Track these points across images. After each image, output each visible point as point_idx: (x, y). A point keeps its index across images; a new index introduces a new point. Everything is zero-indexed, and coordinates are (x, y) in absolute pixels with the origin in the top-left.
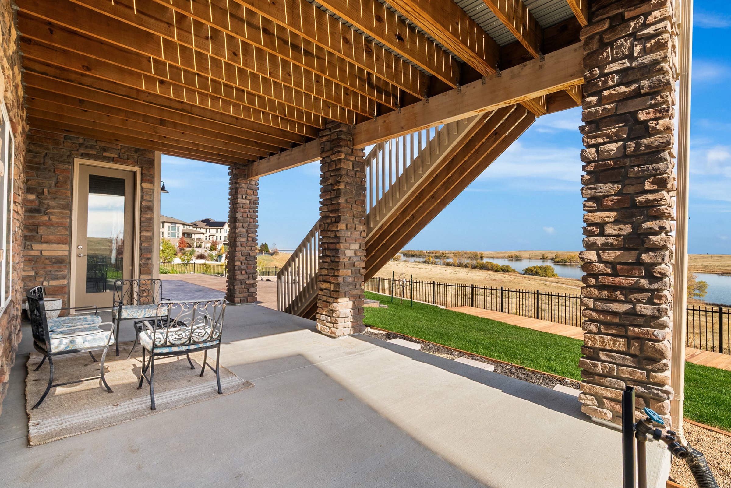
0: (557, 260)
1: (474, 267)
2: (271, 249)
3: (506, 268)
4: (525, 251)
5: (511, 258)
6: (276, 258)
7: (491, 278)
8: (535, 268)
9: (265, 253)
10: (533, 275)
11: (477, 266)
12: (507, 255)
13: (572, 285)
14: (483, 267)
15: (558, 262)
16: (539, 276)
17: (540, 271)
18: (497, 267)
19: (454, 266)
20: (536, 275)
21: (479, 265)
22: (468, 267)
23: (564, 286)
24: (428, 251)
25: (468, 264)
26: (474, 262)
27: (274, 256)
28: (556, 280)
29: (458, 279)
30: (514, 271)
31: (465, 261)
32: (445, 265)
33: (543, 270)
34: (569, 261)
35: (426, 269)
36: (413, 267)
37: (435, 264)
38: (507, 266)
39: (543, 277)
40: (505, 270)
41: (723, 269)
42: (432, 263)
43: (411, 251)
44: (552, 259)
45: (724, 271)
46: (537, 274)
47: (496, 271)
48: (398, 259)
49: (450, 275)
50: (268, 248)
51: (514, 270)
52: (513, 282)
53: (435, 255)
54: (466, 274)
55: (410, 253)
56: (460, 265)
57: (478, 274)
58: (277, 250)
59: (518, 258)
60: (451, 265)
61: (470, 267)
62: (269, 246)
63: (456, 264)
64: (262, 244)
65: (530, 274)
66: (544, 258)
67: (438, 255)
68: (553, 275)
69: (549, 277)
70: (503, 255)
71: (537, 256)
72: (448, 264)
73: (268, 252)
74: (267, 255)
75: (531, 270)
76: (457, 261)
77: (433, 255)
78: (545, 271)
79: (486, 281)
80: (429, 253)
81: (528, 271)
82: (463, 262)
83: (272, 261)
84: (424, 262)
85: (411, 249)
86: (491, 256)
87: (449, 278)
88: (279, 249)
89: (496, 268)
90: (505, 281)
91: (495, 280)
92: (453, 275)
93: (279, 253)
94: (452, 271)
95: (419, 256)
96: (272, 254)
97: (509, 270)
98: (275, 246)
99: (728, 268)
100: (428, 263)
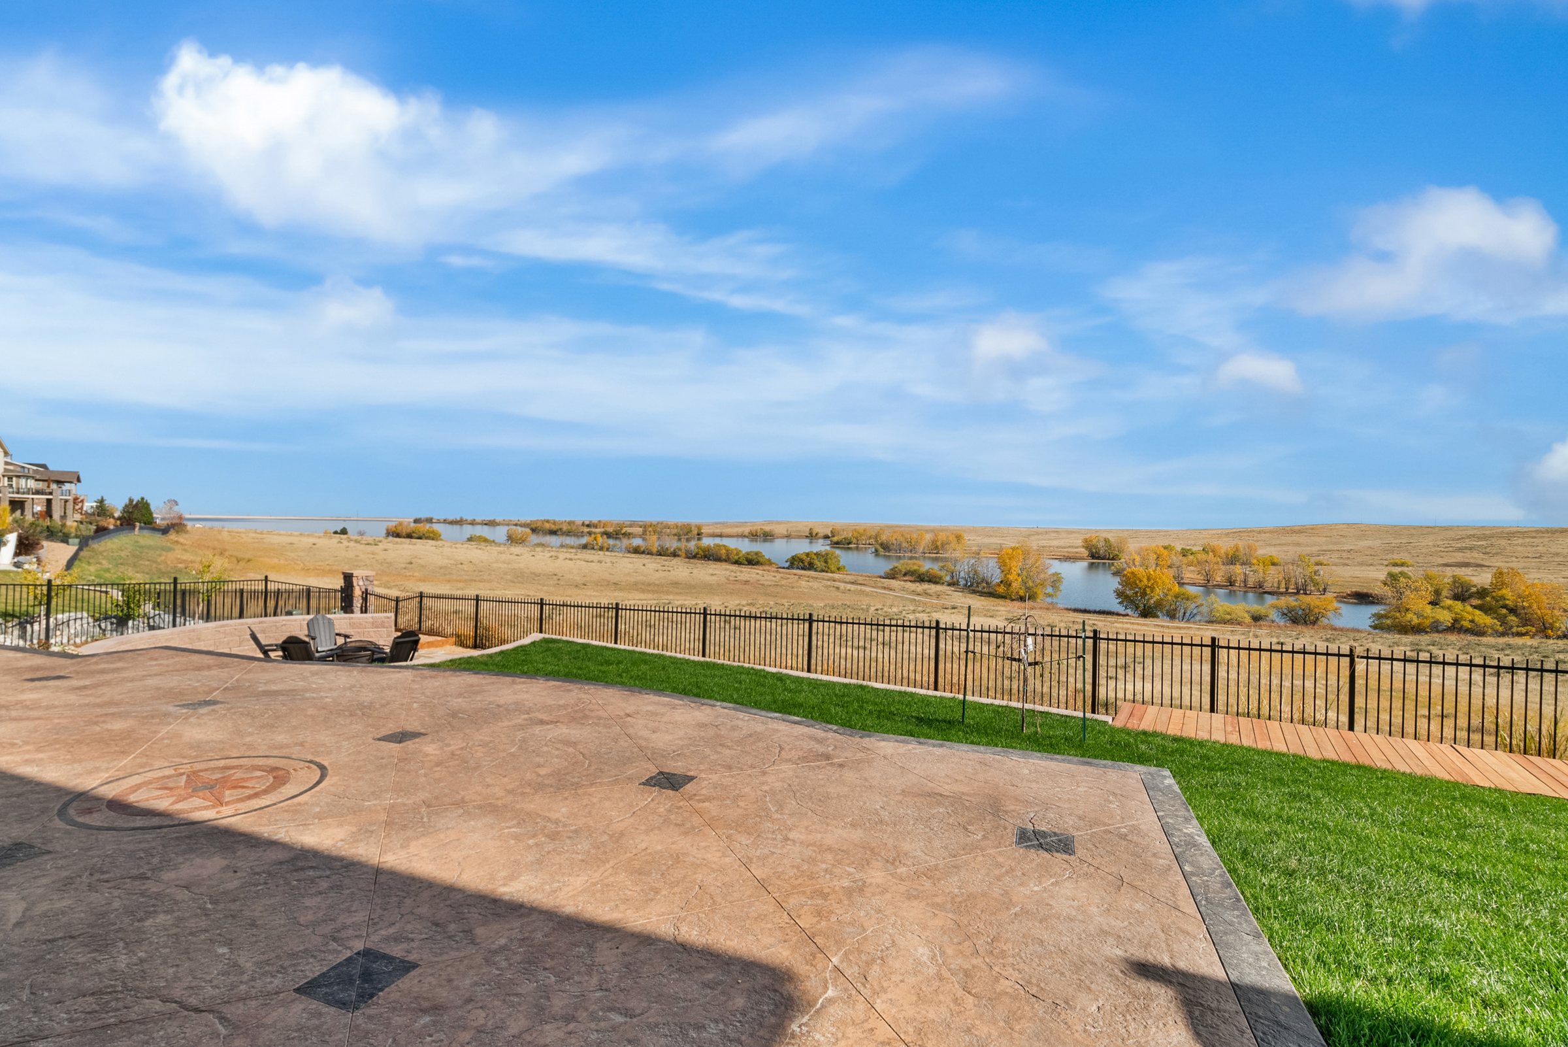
0: (835, 539)
1: (692, 556)
2: (160, 516)
3: (755, 557)
4: (779, 523)
5: (754, 536)
6: (181, 540)
7: (739, 578)
8: (808, 555)
9: (141, 528)
10: (803, 569)
11: (697, 554)
12: (747, 530)
13: (878, 588)
14: (709, 556)
15: (837, 543)
16: (816, 570)
17: (816, 562)
18: (737, 554)
19: (650, 553)
20: (809, 569)
21: (701, 552)
22: (678, 556)
23: (868, 589)
24: (587, 523)
25: (680, 549)
26: (692, 545)
27: (172, 536)
28: (849, 578)
29: (676, 583)
30: (770, 563)
31: (672, 544)
32: (629, 552)
33: (822, 559)
34: (854, 541)
35: (600, 562)
36: (571, 559)
37: (608, 550)
38: (757, 554)
39: (824, 574)
40: (752, 561)
41: (1065, 552)
42: (601, 549)
43: (548, 521)
44: (826, 537)
45: (1066, 555)
46: (811, 567)
47: (737, 562)
48: (523, 541)
49: (657, 575)
50: (151, 514)
51: (769, 560)
52: (782, 586)
53: (603, 530)
54: (689, 571)
55: (547, 526)
56: (662, 553)
57: (711, 571)
58: (180, 518)
59: (767, 537)
60: (643, 552)
61: (684, 555)
62: (153, 508)
63: (655, 550)
64: (131, 500)
65: (798, 568)
66: (812, 536)
67: (610, 530)
68: (838, 569)
69: (832, 572)
70: (739, 530)
71: (799, 531)
72: (636, 551)
73: (149, 523)
74: (146, 533)
75: (802, 561)
76: (657, 544)
77: (598, 530)
78: (826, 562)
79: (730, 586)
80: (588, 526)
81: (796, 563)
82: (668, 545)
83: (170, 550)
84: (585, 547)
85: (547, 518)
86: (718, 531)
87: (657, 582)
88: (188, 516)
89: (736, 557)
90: (766, 583)
91: (746, 582)
92: (661, 574)
93: (189, 527)
94: (658, 566)
95: (568, 533)
96: (165, 531)
97: (761, 560)
98: (176, 508)
99: (1069, 550)
100: (593, 549)
